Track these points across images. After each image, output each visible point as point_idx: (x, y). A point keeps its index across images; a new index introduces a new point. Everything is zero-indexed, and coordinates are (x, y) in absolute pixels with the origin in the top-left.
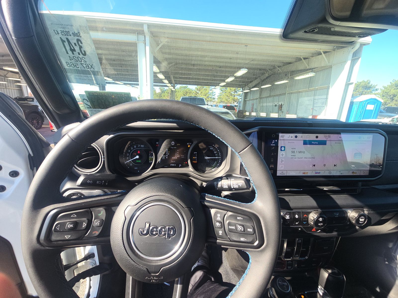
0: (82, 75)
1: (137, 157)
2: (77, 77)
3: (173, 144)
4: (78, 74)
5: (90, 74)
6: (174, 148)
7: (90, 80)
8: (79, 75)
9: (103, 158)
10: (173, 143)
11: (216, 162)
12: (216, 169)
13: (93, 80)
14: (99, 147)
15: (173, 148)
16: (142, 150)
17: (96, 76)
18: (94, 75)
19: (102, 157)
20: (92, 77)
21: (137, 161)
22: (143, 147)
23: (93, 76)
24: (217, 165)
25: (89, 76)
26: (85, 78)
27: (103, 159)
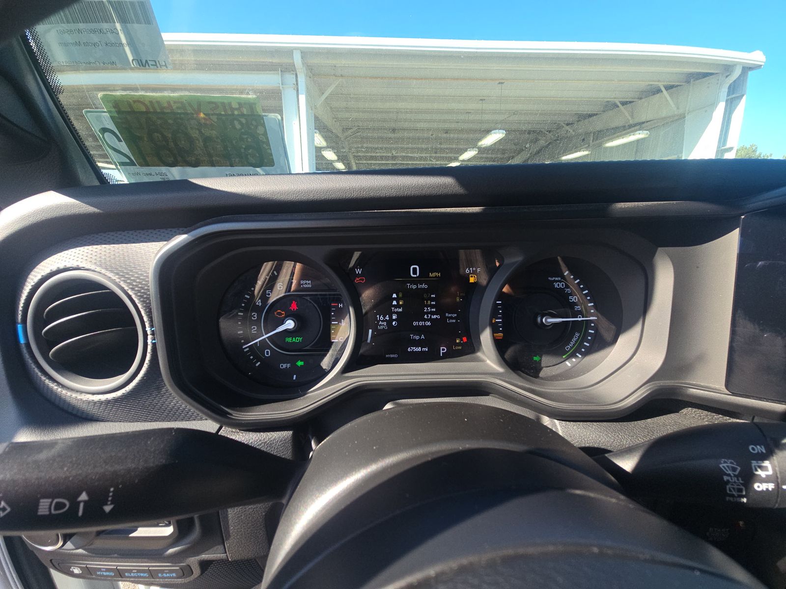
0: (82, 26)
1: (290, 324)
2: (68, 38)
3: (415, 272)
4: (68, 22)
5: (108, 19)
6: (420, 286)
7: (112, 44)
8: (72, 26)
9: (149, 332)
10: (415, 269)
11: (577, 334)
12: (578, 360)
13: (121, 44)
14: (132, 289)
15: (414, 287)
16: (308, 298)
17: (128, 25)
18: (124, 20)
19: (148, 329)
20: (114, 32)
21: (289, 340)
22: (310, 286)
23: (118, 26)
24: (581, 345)
25: (105, 26)
26: (95, 38)
27: (150, 337)
